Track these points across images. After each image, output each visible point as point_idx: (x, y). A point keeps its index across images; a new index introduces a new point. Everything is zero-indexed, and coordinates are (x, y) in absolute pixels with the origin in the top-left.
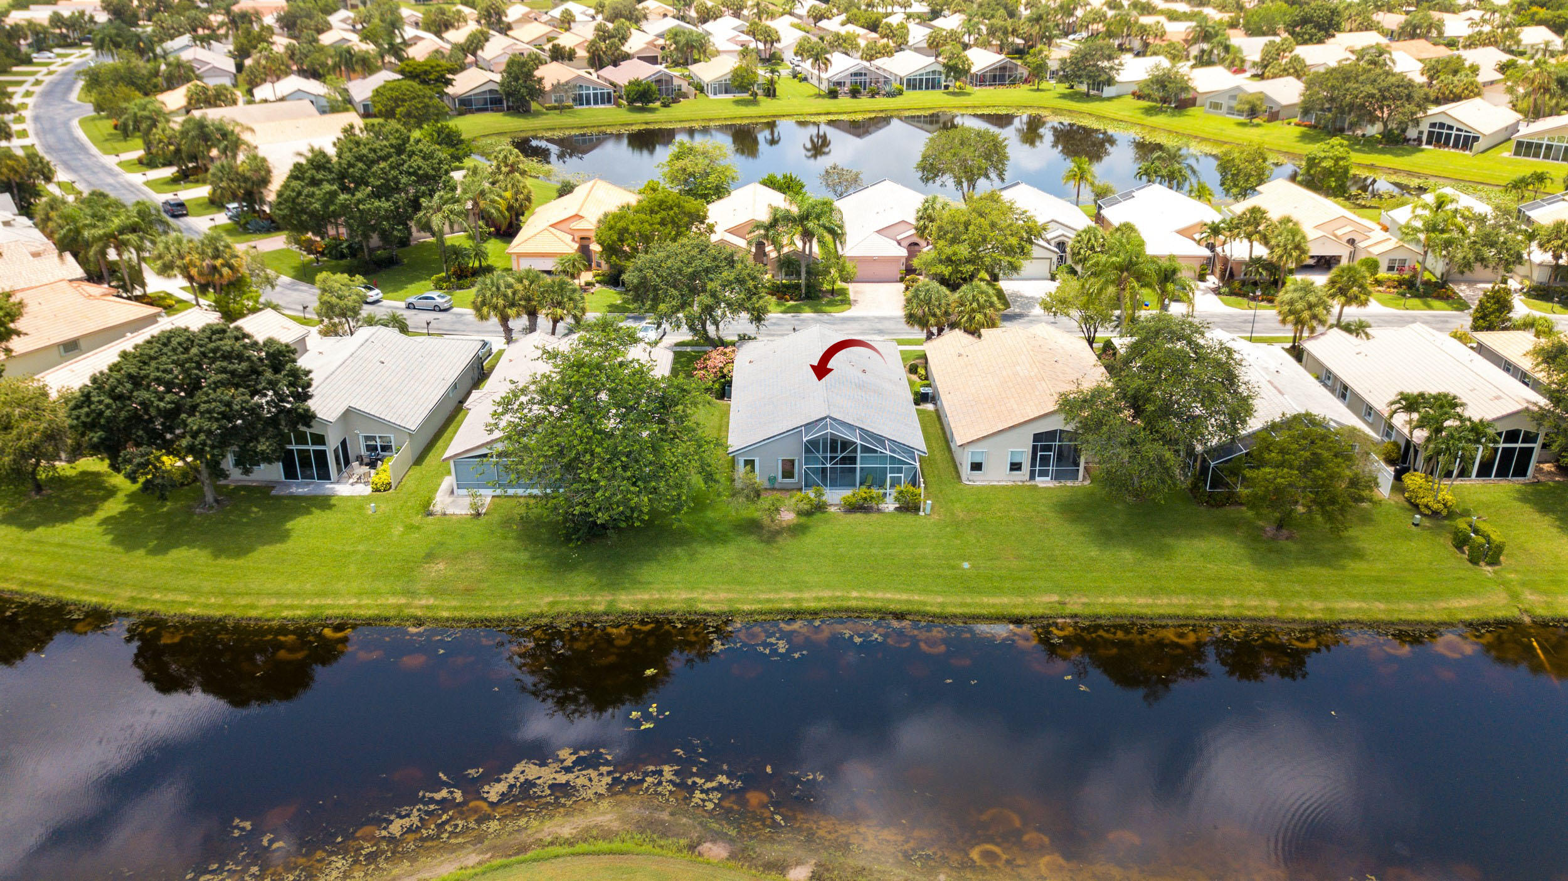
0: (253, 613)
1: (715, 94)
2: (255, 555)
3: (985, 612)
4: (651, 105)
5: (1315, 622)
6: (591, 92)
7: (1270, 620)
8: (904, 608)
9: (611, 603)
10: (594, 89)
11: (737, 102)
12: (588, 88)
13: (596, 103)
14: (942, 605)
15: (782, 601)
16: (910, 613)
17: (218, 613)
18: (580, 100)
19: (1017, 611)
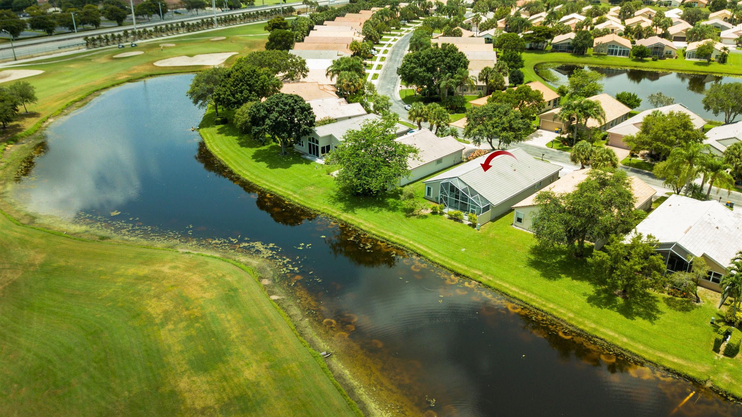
0: (258, 184)
1: (689, 58)
2: (276, 170)
3: (447, 266)
4: (645, 59)
5: (582, 330)
6: (618, 49)
7: (562, 320)
8: (422, 253)
9: (339, 215)
10: (620, 48)
11: (697, 64)
12: (617, 47)
13: (620, 54)
14: (435, 258)
15: (386, 234)
16: (422, 256)
17: (250, 180)
18: (611, 52)
19: (459, 271)
